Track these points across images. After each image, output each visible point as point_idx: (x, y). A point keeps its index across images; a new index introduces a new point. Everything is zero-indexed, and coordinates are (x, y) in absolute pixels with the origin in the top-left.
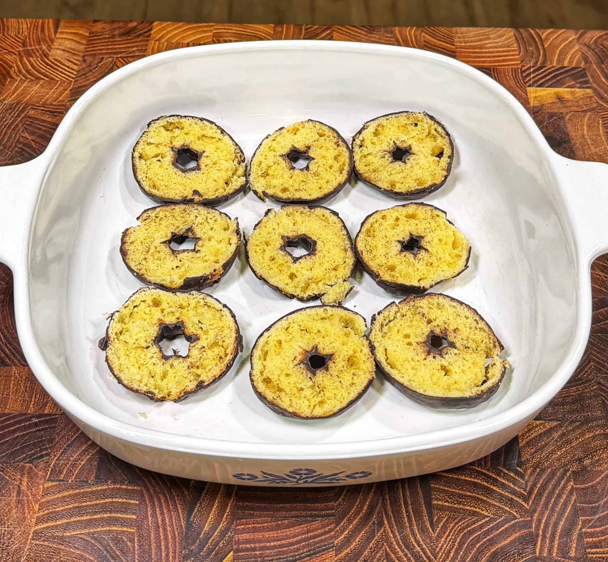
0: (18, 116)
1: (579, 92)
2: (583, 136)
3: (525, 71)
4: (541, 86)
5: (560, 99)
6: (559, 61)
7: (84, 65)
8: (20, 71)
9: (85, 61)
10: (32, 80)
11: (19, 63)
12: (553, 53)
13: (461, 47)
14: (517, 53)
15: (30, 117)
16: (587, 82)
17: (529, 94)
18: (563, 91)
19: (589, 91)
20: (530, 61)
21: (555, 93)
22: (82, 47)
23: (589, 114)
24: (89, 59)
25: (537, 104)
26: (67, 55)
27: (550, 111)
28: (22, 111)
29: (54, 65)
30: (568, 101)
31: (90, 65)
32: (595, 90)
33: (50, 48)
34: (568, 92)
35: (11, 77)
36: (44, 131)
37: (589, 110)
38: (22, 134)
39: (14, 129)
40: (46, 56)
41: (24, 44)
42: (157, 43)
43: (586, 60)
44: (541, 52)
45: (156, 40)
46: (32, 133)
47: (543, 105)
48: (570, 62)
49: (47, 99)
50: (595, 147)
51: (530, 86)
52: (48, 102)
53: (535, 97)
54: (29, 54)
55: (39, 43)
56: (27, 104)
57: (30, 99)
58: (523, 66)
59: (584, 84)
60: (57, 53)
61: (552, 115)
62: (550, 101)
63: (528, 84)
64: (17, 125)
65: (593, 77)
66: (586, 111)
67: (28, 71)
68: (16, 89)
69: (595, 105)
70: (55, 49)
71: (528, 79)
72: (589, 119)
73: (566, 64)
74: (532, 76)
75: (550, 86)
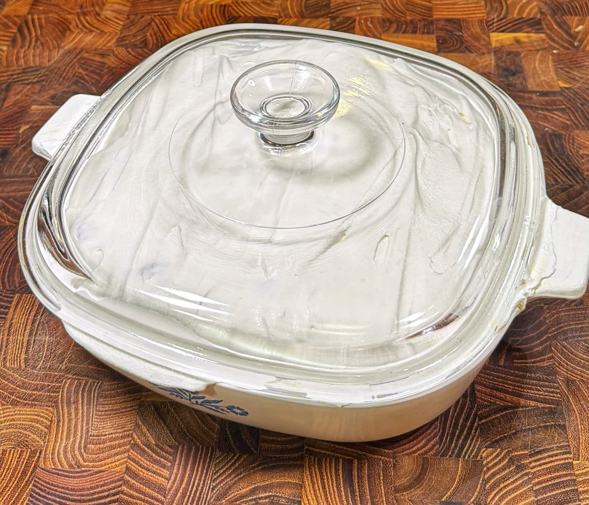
0: (75, 58)
1: (534, 36)
2: (535, 68)
3: (490, 21)
4: (502, 32)
5: (518, 41)
6: (518, 14)
7: (128, 21)
8: (77, 26)
9: (129, 18)
10: (86, 33)
11: (77, 21)
12: (515, 8)
13: (437, 4)
14: (484, 8)
15: (84, 58)
16: (542, 29)
17: (491, 39)
18: (521, 35)
19: (543, 36)
20: (494, 14)
21: (513, 37)
22: (127, 9)
23: (541, 52)
24: (132, 17)
25: (498, 45)
26: (115, 14)
27: (509, 50)
28: (78, 54)
29: (105, 21)
30: (524, 43)
31: (132, 21)
32: (548, 35)
33: (101, 9)
34: (525, 37)
35: (70, 30)
36: (95, 68)
37: (542, 49)
38: (78, 70)
39: (71, 67)
40: (99, 15)
41: (81, 7)
42: (187, 5)
43: (542, 13)
44: (505, 7)
45: (186, 3)
46: (86, 70)
47: (502, 46)
48: (529, 14)
49: (99, 45)
50: (545, 76)
51: (493, 32)
52: (99, 48)
53: (497, 41)
54: (85, 14)
55: (93, 6)
56: (82, 50)
57: (85, 45)
58: (488, 18)
59: (539, 30)
60: (107, 13)
61: (509, 53)
62: (508, 43)
63: (492, 30)
64: (74, 64)
65: (546, 24)
66: (538, 50)
67: (84, 26)
68: (74, 39)
69: (547, 46)
70: (106, 10)
71: (491, 27)
72: (541, 56)
73: (524, 15)
74: (495, 24)
75: (511, 32)
